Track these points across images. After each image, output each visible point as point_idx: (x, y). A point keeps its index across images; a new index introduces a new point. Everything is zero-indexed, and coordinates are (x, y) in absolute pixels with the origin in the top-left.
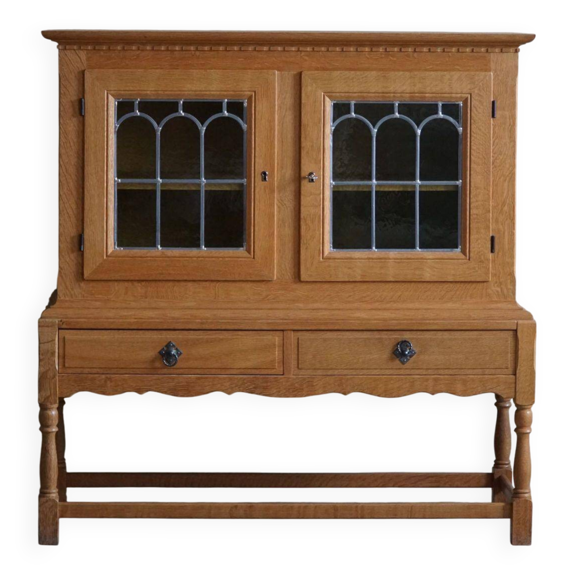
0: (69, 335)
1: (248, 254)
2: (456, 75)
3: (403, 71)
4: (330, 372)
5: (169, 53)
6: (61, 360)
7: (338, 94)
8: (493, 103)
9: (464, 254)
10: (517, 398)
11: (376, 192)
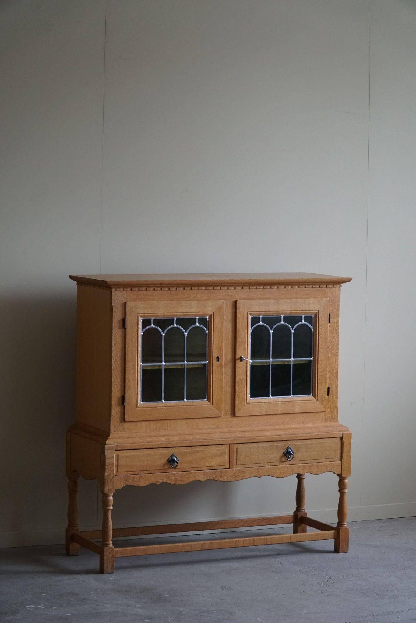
0: (121, 453)
1: (209, 403)
2: (312, 300)
3: (287, 299)
4: (252, 466)
5: (169, 291)
6: (116, 468)
7: (255, 312)
8: (330, 314)
9: (315, 397)
10: (343, 473)
11: (272, 365)
